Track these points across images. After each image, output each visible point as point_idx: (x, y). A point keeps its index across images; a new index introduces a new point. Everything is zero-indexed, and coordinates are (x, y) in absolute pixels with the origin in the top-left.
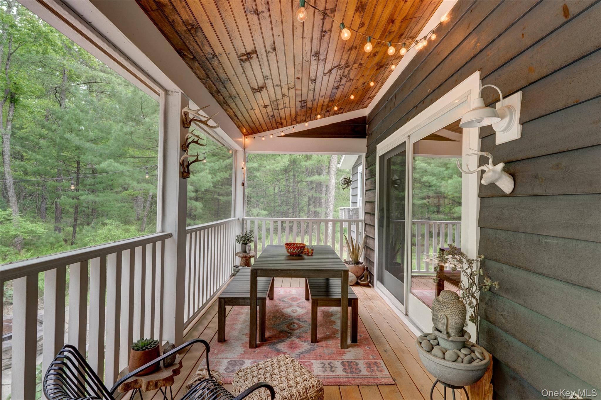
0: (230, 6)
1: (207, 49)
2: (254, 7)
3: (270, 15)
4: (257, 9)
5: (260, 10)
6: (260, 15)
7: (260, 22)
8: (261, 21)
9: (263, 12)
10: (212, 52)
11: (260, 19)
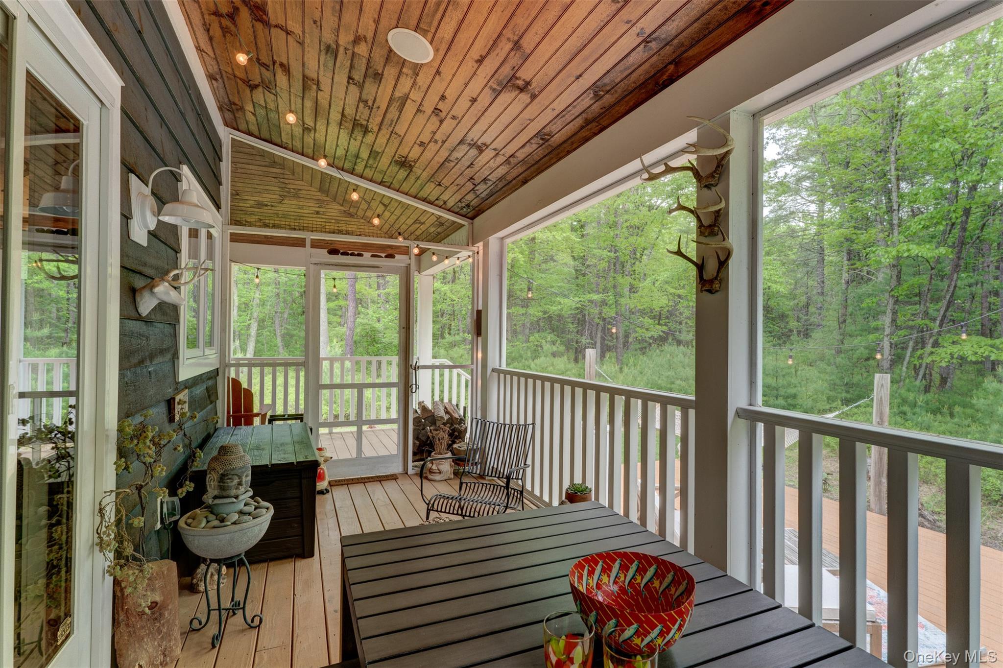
0: (535, 75)
1: (635, 58)
2: (513, 53)
3: (504, 28)
4: (512, 49)
5: (510, 46)
6: (516, 38)
7: (526, 31)
8: (522, 31)
9: (509, 39)
10: (642, 46)
11: (520, 34)
